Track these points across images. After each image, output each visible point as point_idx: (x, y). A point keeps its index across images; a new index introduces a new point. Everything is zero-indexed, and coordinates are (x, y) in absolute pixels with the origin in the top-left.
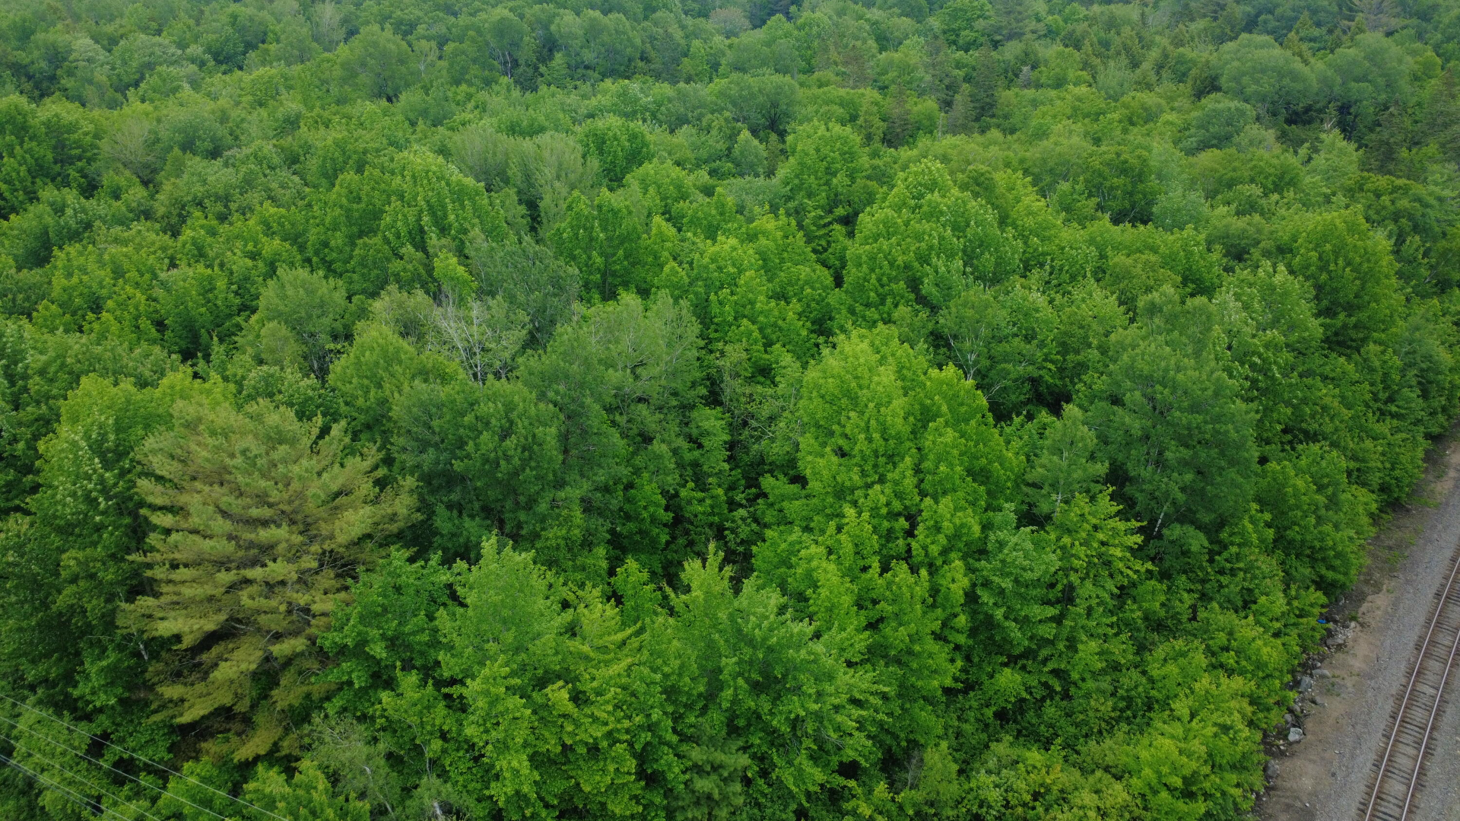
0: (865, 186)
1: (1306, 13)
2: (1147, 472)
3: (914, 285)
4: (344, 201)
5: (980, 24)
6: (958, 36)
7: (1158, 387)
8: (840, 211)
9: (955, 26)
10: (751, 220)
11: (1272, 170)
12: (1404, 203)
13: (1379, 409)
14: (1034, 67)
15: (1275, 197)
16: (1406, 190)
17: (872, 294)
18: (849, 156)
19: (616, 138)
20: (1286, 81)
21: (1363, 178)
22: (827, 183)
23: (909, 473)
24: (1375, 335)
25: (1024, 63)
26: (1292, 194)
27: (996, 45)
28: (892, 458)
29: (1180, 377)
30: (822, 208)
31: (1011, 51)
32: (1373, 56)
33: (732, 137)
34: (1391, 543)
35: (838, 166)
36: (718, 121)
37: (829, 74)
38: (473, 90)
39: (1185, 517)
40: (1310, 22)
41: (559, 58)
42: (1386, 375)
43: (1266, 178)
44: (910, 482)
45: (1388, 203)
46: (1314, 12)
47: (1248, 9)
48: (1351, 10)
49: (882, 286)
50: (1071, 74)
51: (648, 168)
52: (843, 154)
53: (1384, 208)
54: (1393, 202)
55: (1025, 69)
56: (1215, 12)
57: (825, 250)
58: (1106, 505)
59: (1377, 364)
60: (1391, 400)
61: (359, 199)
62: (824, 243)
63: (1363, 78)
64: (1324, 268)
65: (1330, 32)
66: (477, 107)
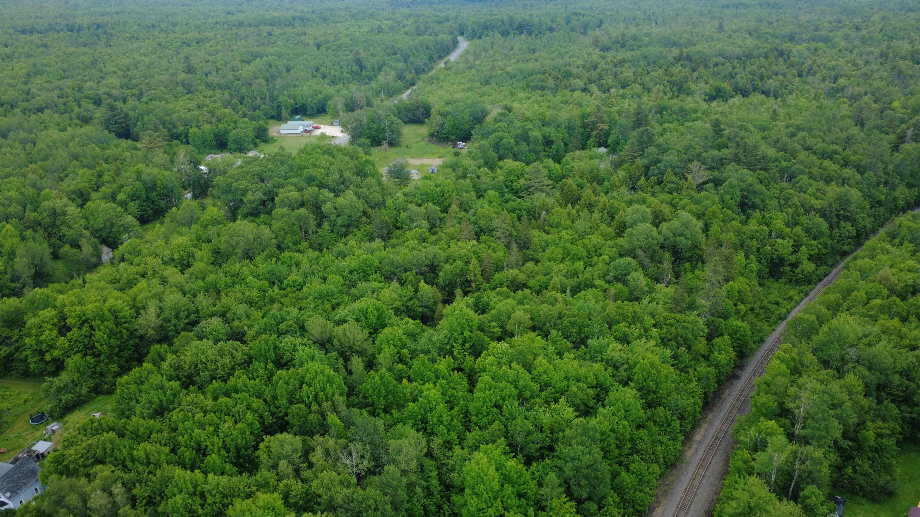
0: (477, 334)
1: (669, 169)
2: (575, 488)
3: (500, 407)
9: (511, 178)
12: (680, 330)
18: (470, 320)
19: (372, 312)
23: (500, 504)
25: (543, 210)
28: (495, 498)
31: (537, 200)
32: (685, 225)
34: (667, 482)
39: (590, 498)
40: (671, 174)
41: (326, 225)
42: (666, 418)
44: (500, 508)
45: (675, 331)
46: (674, 168)
47: (646, 161)
48: (688, 170)
49: (488, 409)
50: (563, 223)
52: (467, 320)
55: (544, 213)
58: (563, 498)
65: (680, 179)
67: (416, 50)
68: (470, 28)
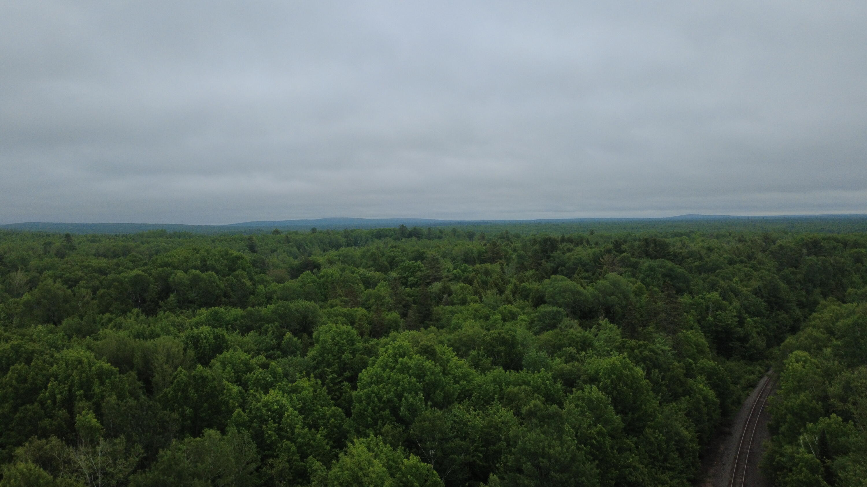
0: (361, 359)
1: (580, 266)
3: (395, 411)
4: (14, 382)
5: (419, 274)
6: (407, 280)
7: (541, 459)
8: (347, 374)
9: (405, 275)
10: (292, 382)
11: (578, 339)
12: (646, 353)
13: (661, 466)
14: (449, 295)
15: (583, 353)
16: (645, 346)
17: (369, 419)
18: (351, 342)
19: (206, 338)
20: (577, 296)
21: (623, 341)
22: (340, 358)
24: (649, 423)
25: (444, 293)
26: (591, 351)
27: (428, 284)
29: (552, 451)
30: (336, 372)
31: (437, 286)
32: (615, 284)
33: (280, 337)
35: (346, 348)
36: (271, 327)
37: (337, 301)
38: (113, 316)
40: (583, 270)
41: (172, 297)
42: (659, 446)
43: (577, 343)
45: (638, 354)
46: (584, 265)
47: (552, 265)
48: (600, 264)
49: (375, 413)
50: (469, 298)
51: (226, 354)
52: (347, 341)
53: (637, 356)
54: (641, 353)
55: (445, 296)
56: (537, 266)
57: (339, 398)
59: (653, 439)
60: (665, 460)
61: (25, 381)
62: (337, 393)
63: (612, 294)
64: (615, 388)
65: (593, 274)
66: (115, 326)
67: (311, 242)
68: (363, 238)
